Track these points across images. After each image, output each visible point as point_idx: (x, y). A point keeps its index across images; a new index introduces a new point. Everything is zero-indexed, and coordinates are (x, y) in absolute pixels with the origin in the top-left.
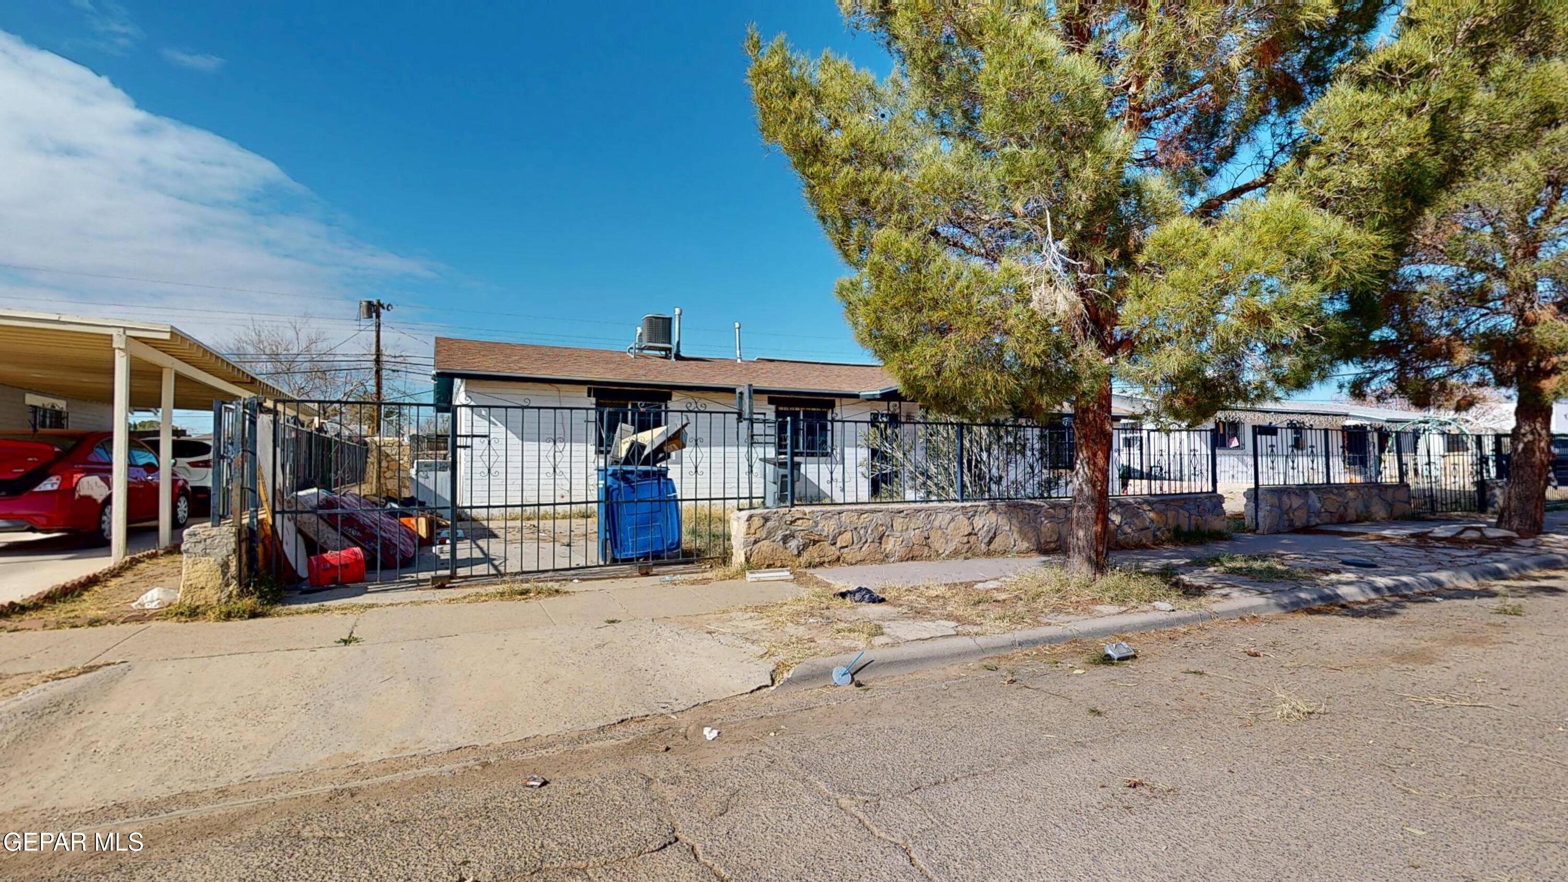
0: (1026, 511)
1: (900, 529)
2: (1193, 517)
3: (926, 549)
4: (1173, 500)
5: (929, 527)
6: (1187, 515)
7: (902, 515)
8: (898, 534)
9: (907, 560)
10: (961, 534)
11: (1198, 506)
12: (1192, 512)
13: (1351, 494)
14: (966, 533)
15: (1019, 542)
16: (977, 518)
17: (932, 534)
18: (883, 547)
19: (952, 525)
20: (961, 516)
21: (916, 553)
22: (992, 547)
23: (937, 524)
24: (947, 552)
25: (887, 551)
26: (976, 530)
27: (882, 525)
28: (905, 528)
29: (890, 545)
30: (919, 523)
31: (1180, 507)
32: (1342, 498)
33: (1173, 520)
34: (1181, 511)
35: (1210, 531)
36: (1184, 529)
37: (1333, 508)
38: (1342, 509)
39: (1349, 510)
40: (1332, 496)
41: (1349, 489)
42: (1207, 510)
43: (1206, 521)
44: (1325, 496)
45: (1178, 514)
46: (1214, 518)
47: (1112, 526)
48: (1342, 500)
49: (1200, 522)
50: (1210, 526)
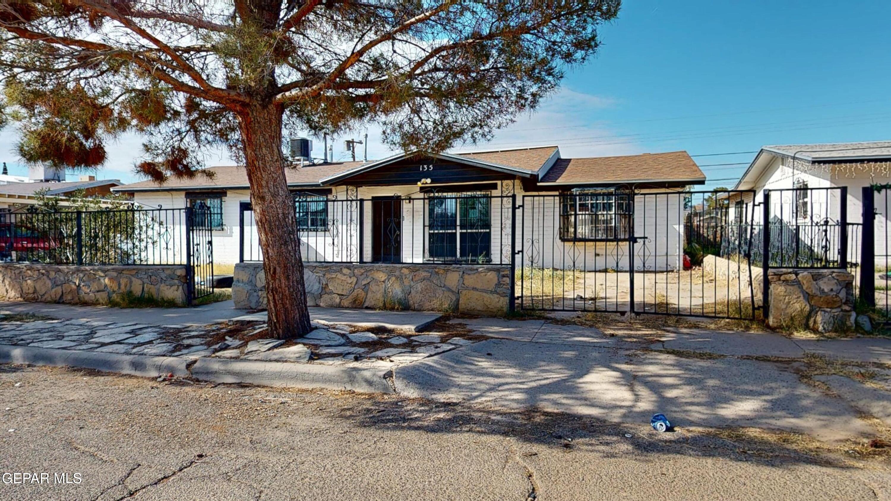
31: (132, 275)
32: (355, 279)
33: (126, 286)
34: (133, 279)
35: (163, 299)
36: (136, 295)
37: (343, 290)
38: (358, 291)
39: (370, 295)
40: (339, 276)
41: (372, 270)
42: (159, 280)
43: (159, 289)
44: (328, 276)
45: (131, 282)
46: (166, 287)
47: (73, 286)
48: (355, 282)
49: (153, 290)
50: (163, 295)
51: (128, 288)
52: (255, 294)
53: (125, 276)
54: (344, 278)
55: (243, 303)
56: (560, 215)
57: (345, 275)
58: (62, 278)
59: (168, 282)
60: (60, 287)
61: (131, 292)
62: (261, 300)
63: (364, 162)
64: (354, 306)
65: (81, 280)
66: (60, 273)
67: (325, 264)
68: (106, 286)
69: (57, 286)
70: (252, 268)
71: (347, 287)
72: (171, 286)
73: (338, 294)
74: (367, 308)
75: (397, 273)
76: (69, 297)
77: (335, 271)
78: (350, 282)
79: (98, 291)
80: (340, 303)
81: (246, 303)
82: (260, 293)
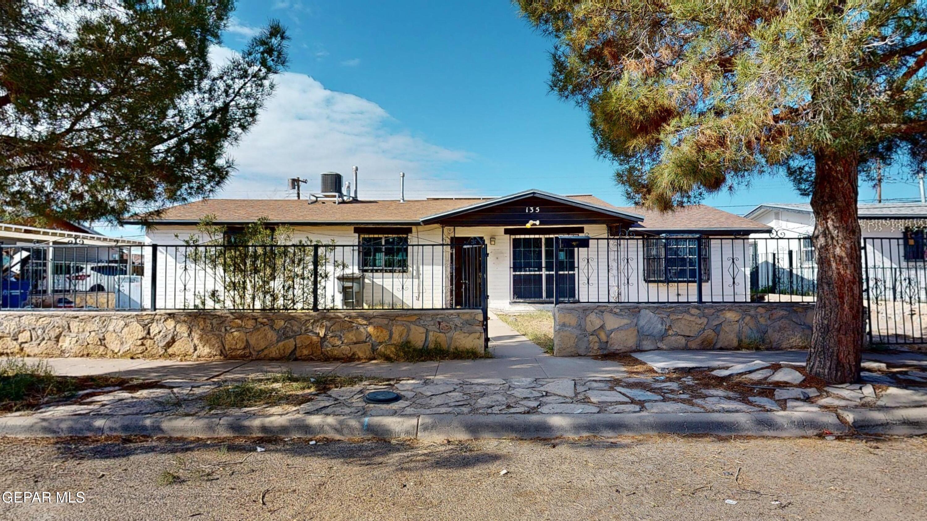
0: (208, 321)
1: (76, 330)
2: (431, 334)
3: (102, 348)
4: (401, 315)
5: (104, 330)
6: (422, 330)
7: (78, 319)
8: (74, 335)
9: (83, 356)
10: (136, 338)
11: (439, 323)
12: (430, 328)
13: (730, 315)
14: (140, 337)
15: (200, 347)
16: (154, 324)
17: (107, 336)
18: (60, 344)
19: (126, 329)
20: (136, 323)
21: (91, 351)
22: (170, 351)
23: (111, 328)
24: (121, 352)
25: (63, 348)
26: (152, 335)
27: (59, 327)
28: (81, 330)
29: (66, 343)
30: (95, 327)
31: (411, 322)
32: (706, 320)
33: (400, 336)
34: (412, 327)
35: (456, 349)
36: (417, 345)
37: (690, 331)
38: (709, 333)
39: (722, 334)
40: (687, 317)
41: (724, 309)
42: (453, 326)
43: (451, 338)
44: (673, 317)
45: (409, 330)
46: (463, 335)
47: (315, 338)
48: (705, 322)
49: (443, 339)
50: (457, 344)
51: (404, 338)
52: (586, 339)
53: (399, 323)
54: (692, 319)
55: (569, 350)
56: (644, 259)
57: (693, 315)
58: (295, 328)
59: (465, 329)
60: (292, 339)
61: (408, 342)
62: (591, 345)
63: (402, 201)
64: (702, 347)
65: (328, 329)
66: (293, 322)
67: (669, 305)
68: (369, 335)
69: (287, 338)
70: (581, 311)
71: (697, 328)
72: (470, 333)
73: (684, 336)
74: (721, 349)
75: (752, 312)
76: (306, 352)
77: (682, 312)
78: (700, 322)
79: (355, 343)
80: (687, 344)
81: (573, 350)
82: (591, 338)
